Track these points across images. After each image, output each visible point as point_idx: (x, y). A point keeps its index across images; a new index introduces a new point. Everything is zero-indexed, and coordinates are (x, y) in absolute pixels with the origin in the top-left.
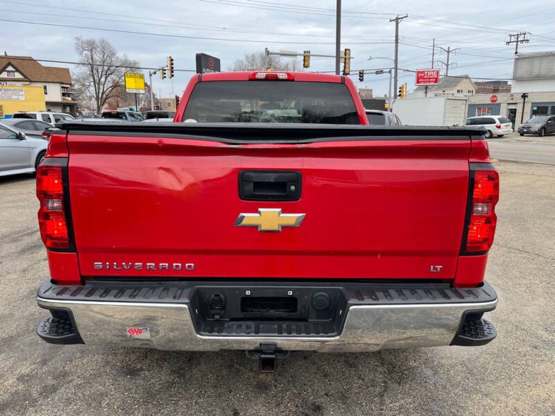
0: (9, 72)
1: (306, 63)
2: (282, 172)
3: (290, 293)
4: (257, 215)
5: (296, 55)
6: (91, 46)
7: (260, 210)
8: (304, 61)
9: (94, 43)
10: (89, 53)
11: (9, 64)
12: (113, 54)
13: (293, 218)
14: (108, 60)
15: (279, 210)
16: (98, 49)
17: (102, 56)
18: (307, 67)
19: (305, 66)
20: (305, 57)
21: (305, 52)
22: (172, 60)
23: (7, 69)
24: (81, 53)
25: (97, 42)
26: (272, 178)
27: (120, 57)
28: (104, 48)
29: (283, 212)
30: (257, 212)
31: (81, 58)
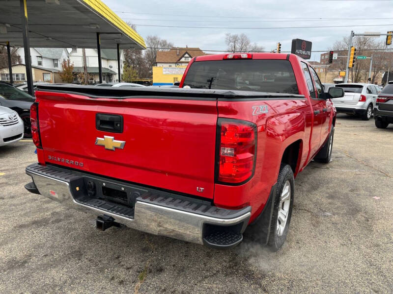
0: (186, 57)
1: (388, 41)
2: (114, 115)
3: (123, 189)
4: (103, 139)
5: (379, 35)
6: (235, 39)
7: (105, 136)
8: (387, 39)
9: (237, 37)
10: (233, 44)
11: (187, 53)
12: (248, 43)
13: (119, 143)
14: (244, 48)
15: (112, 137)
16: (239, 41)
17: (241, 45)
18: (389, 44)
19: (387, 44)
20: (388, 36)
21: (388, 33)
22: (280, 45)
23: (185, 56)
24: (229, 44)
25: (239, 36)
26: (107, 118)
27: (252, 45)
28: (242, 40)
29: (115, 139)
30: (103, 137)
31: (228, 47)
